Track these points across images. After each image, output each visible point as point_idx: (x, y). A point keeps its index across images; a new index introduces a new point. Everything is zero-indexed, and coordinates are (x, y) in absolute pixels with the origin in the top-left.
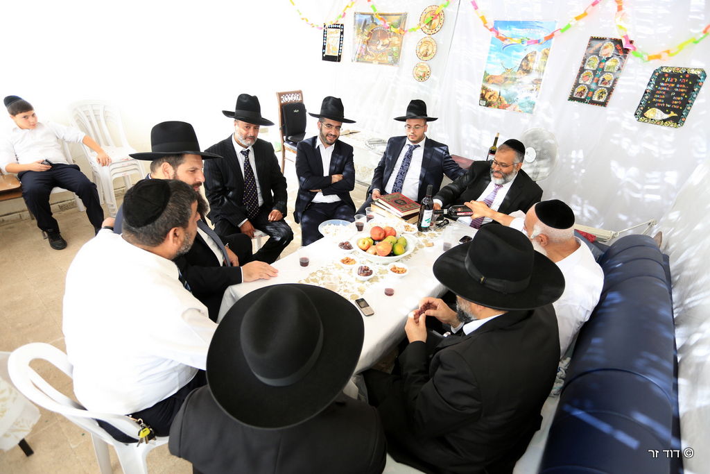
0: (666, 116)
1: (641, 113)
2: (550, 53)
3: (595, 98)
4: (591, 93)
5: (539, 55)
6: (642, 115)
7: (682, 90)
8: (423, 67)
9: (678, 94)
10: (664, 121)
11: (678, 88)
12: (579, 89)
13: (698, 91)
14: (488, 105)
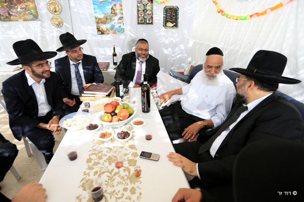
0: (173, 25)
1: (165, 25)
2: (123, 4)
3: (148, 22)
4: (145, 20)
5: (118, 6)
6: (166, 26)
7: (174, 15)
8: (57, 19)
9: (173, 16)
10: (173, 26)
11: (173, 14)
12: (140, 19)
13: (178, 14)
14: (103, 33)
